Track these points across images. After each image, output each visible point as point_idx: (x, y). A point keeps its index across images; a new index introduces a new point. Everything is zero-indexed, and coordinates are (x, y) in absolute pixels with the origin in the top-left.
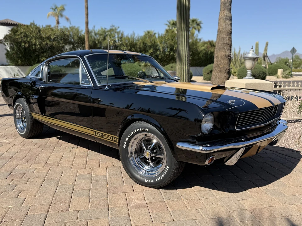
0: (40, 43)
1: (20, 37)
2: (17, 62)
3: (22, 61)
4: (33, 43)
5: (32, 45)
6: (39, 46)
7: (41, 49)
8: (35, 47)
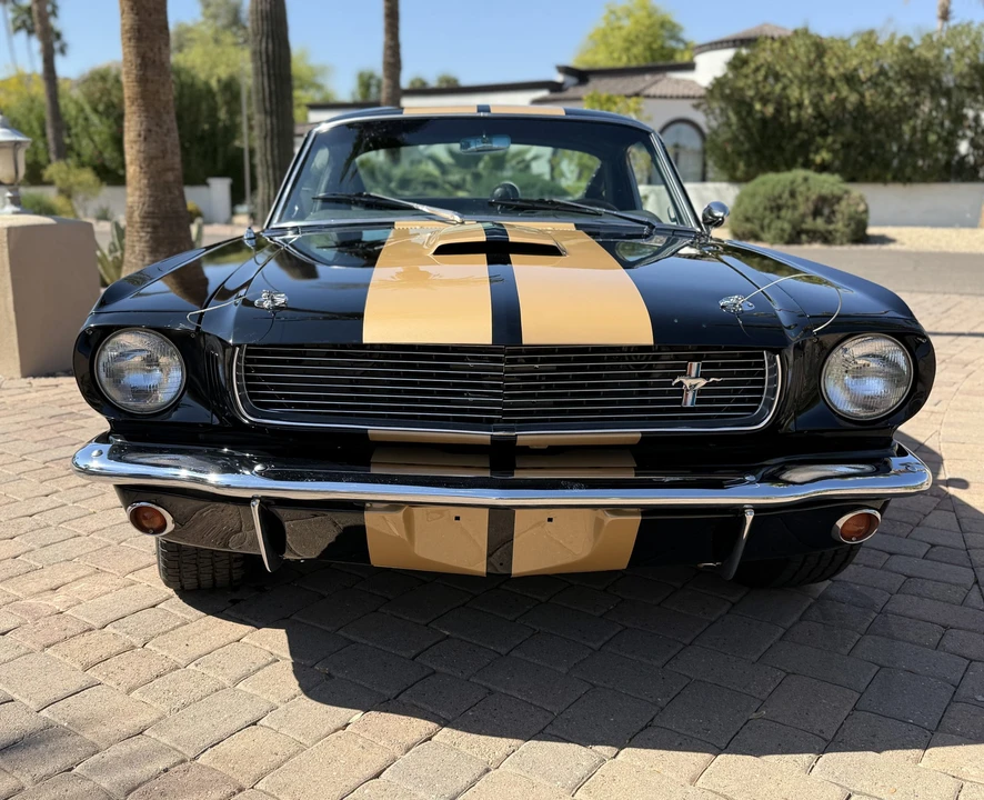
0: (815, 100)
1: (750, 81)
2: (734, 168)
3: (748, 165)
4: (794, 101)
5: (789, 108)
6: (810, 111)
7: (819, 122)
8: (799, 116)
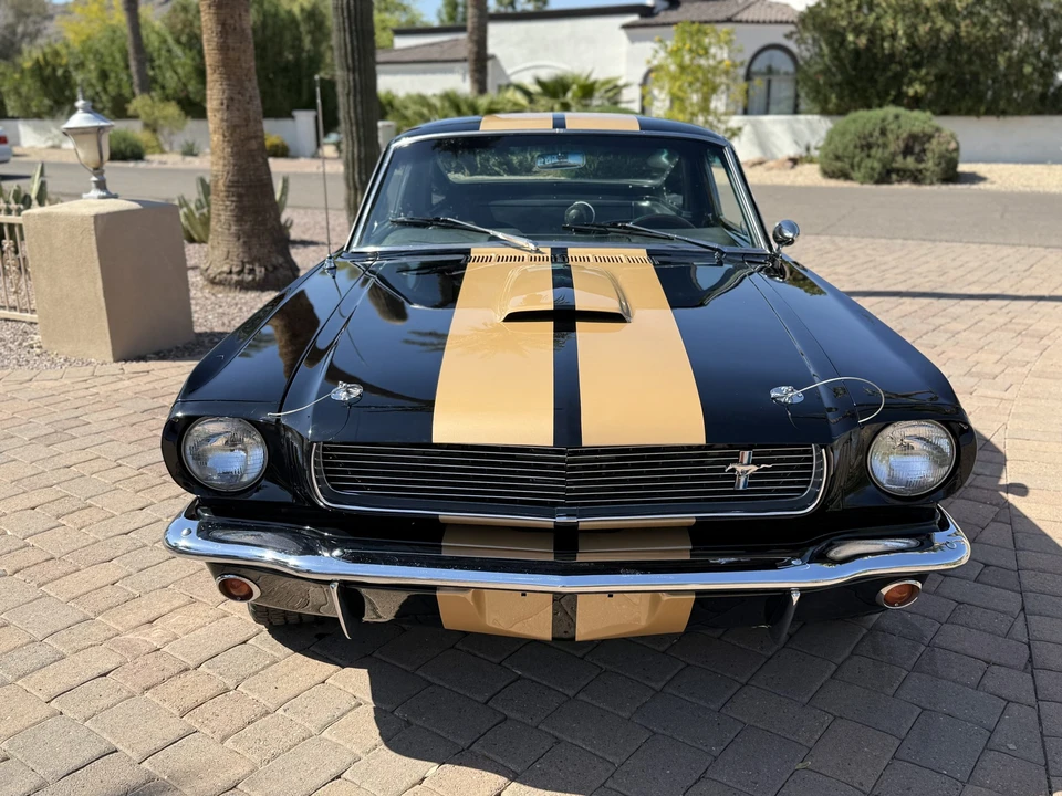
0: (909, 31)
1: (843, 12)
2: (826, 100)
3: (840, 98)
4: (887, 32)
5: (883, 39)
6: (903, 42)
7: (912, 53)
8: (892, 47)
